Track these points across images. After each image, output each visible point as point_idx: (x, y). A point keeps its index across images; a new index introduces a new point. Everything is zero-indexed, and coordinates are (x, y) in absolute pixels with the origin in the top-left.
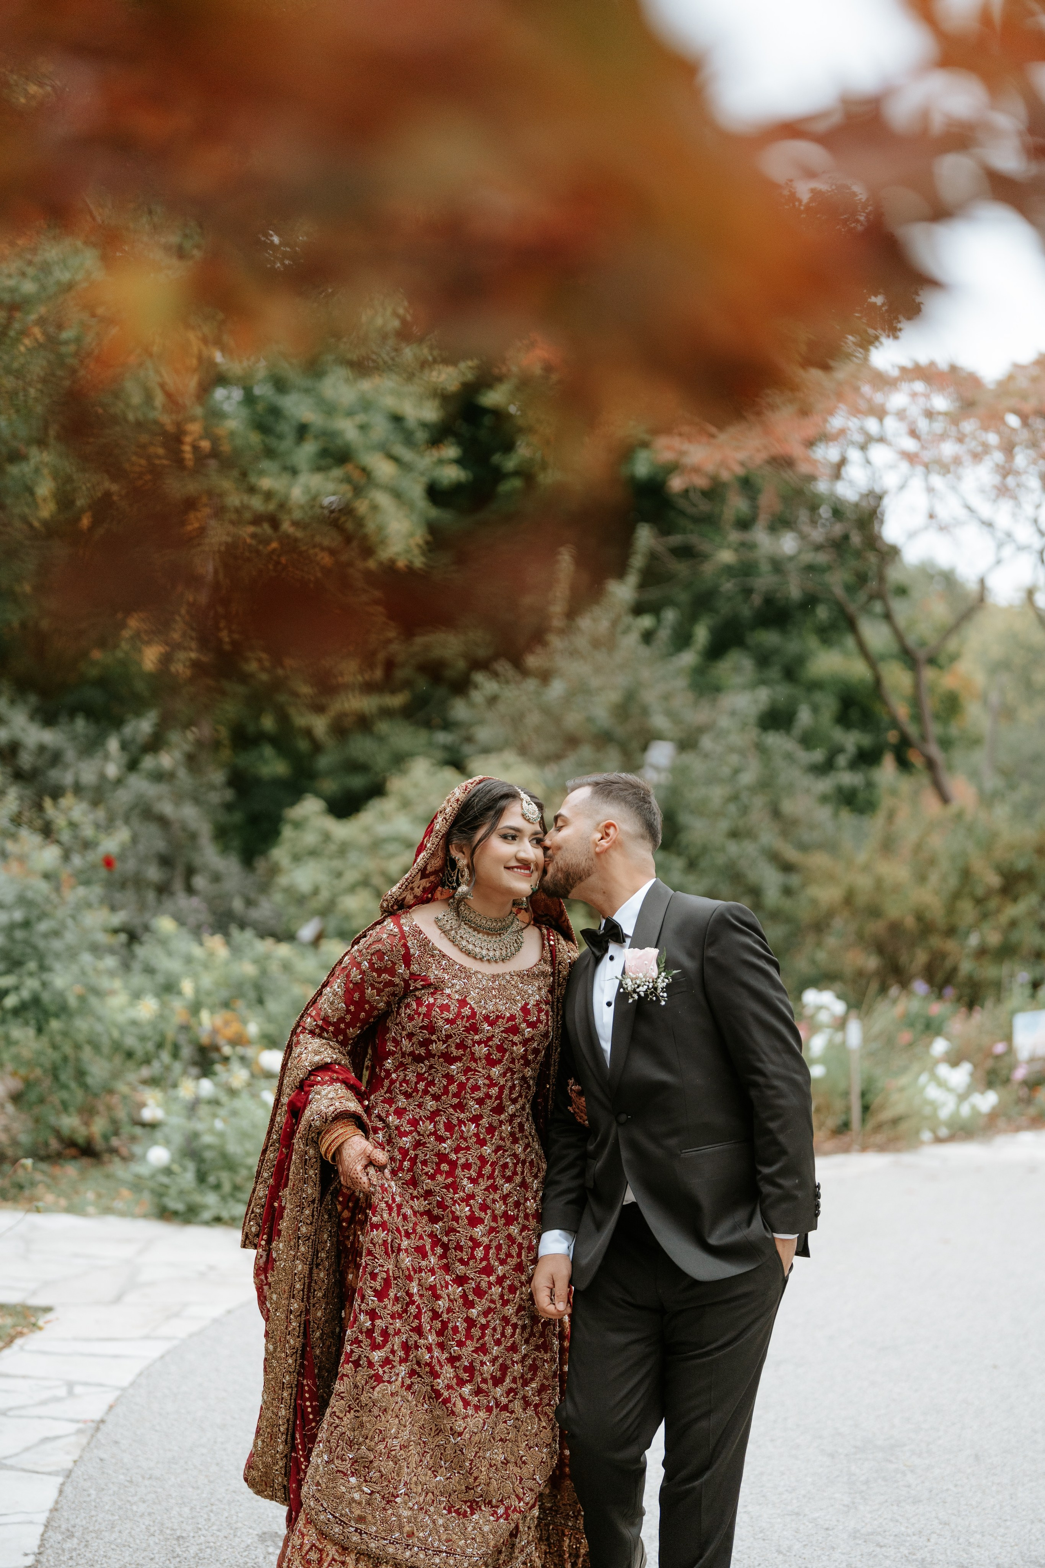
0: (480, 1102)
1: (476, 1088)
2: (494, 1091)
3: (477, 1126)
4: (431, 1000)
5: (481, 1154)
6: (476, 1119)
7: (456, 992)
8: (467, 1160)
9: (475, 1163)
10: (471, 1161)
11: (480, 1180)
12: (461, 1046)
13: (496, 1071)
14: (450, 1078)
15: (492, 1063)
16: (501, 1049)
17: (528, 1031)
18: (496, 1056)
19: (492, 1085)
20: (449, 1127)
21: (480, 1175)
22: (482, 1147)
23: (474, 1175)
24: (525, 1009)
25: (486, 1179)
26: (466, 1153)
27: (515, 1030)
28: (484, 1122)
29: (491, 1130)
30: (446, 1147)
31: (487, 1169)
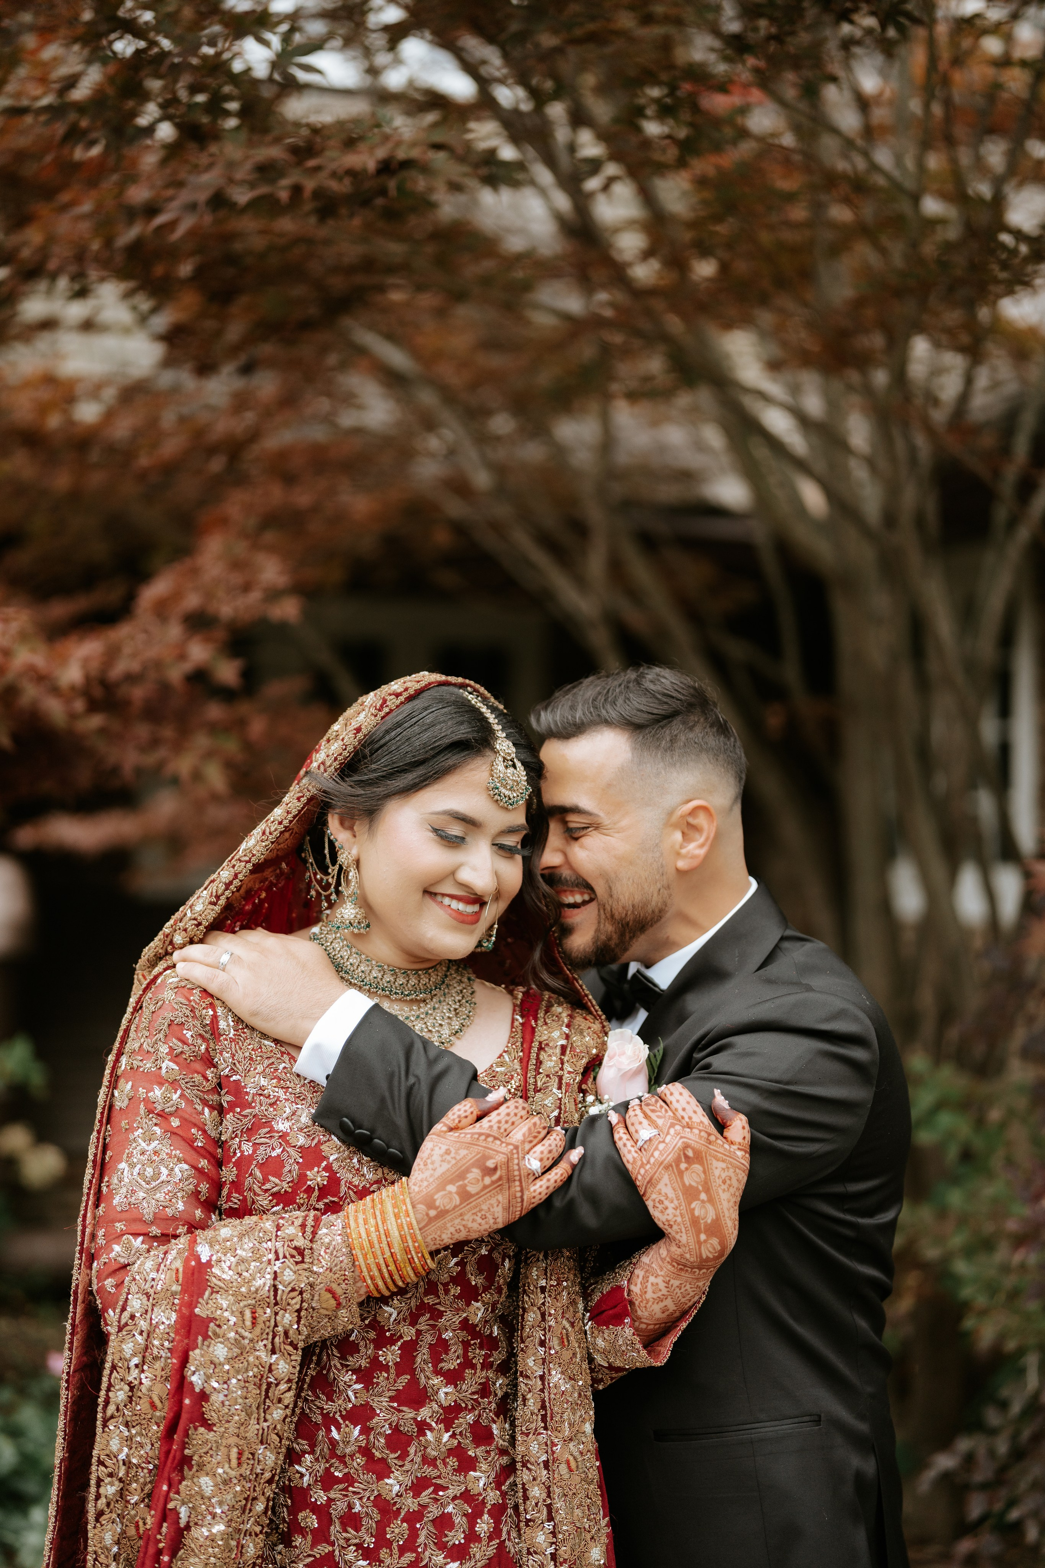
3: (366, 1431)
4: (247, 1148)
5: (379, 1495)
7: (301, 1130)
8: (350, 1507)
9: (367, 1514)
10: (357, 1508)
11: (383, 1553)
21: (382, 1541)
22: (380, 1478)
23: (370, 1541)
25: (396, 1551)
26: (346, 1489)
28: (383, 1421)
31: (397, 1530)
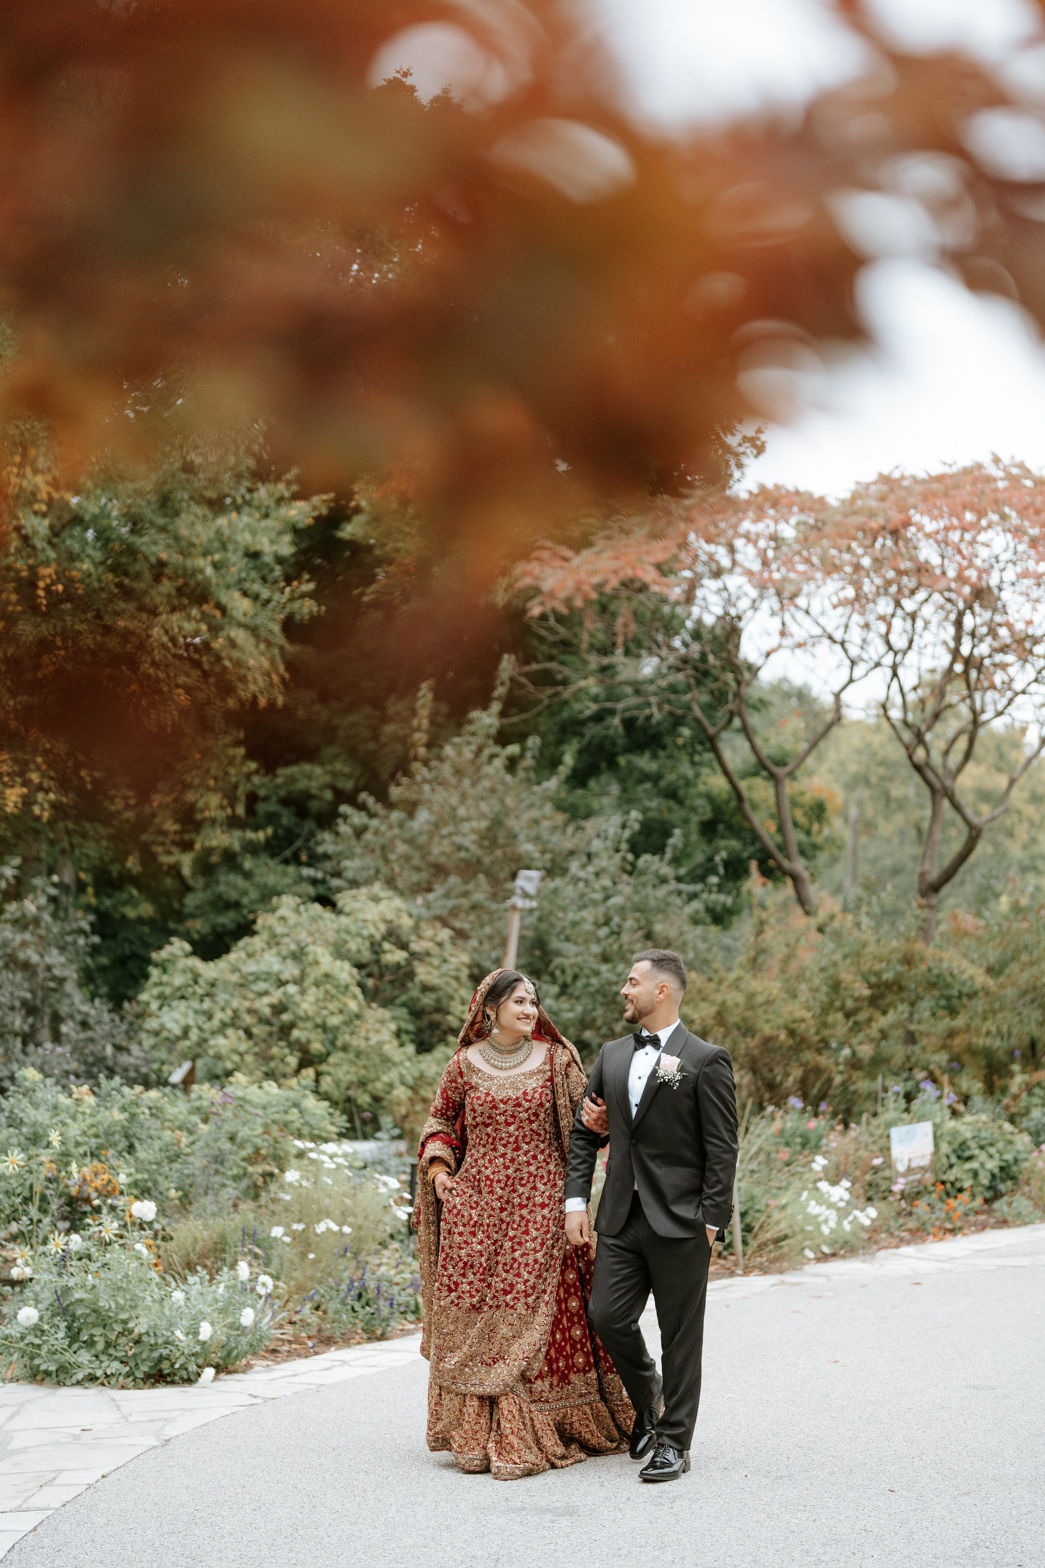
0: (505, 1146)
1: (501, 1139)
2: (512, 1140)
6: (503, 1156)
8: (499, 1178)
12: (490, 1117)
13: (512, 1128)
14: (488, 1135)
15: (509, 1124)
16: (512, 1116)
17: (527, 1105)
18: (510, 1120)
19: (510, 1136)
20: (490, 1161)
24: (525, 1093)
27: (519, 1105)
29: (512, 1160)
30: (488, 1172)
